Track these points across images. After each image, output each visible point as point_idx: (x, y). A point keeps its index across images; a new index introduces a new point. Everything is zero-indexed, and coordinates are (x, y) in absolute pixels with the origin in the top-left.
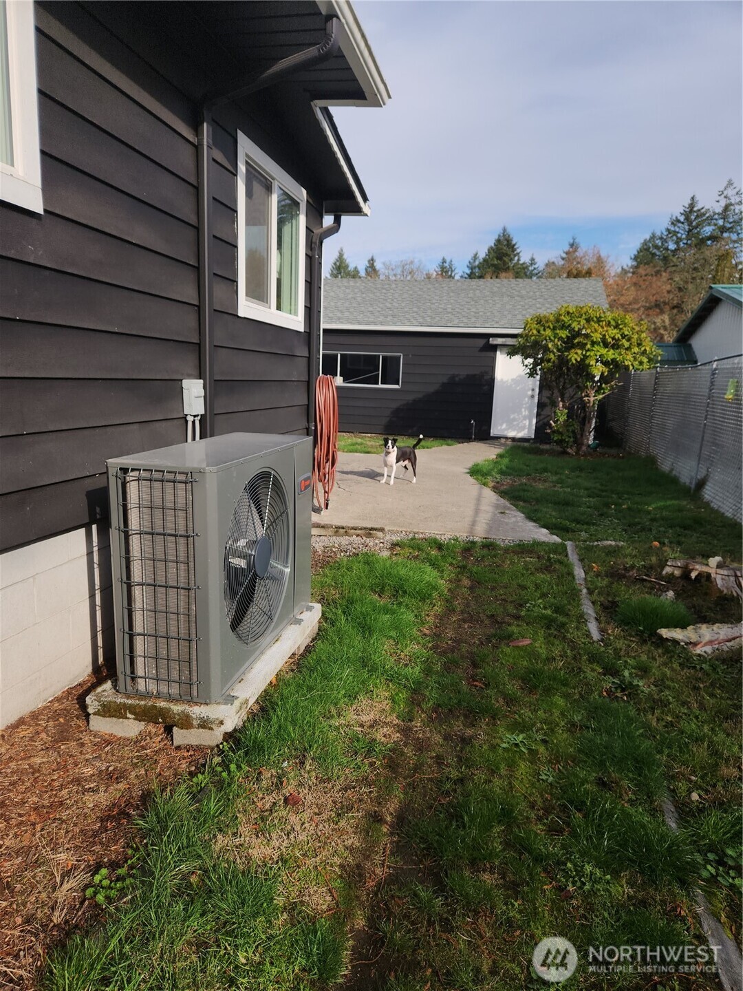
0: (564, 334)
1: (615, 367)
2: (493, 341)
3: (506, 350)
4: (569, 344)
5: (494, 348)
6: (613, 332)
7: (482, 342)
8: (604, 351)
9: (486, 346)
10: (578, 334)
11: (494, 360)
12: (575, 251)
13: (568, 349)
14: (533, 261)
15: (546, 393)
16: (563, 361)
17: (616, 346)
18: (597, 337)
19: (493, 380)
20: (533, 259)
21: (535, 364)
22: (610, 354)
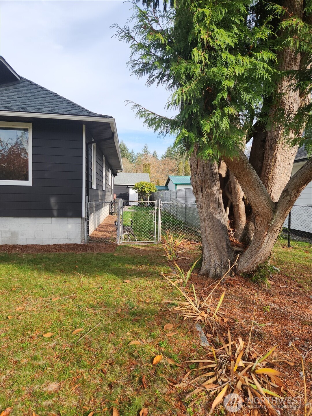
0: (141, 186)
1: (150, 191)
2: (129, 186)
3: (132, 188)
4: (142, 188)
5: (129, 188)
6: (149, 186)
7: (127, 186)
8: (148, 189)
9: (128, 187)
10: (144, 186)
11: (129, 190)
12: (146, 149)
13: (142, 189)
14: (132, 152)
15: (139, 196)
16: (142, 191)
17: (150, 188)
18: (147, 187)
19: (129, 194)
20: (132, 151)
21: (137, 191)
22: (149, 190)
